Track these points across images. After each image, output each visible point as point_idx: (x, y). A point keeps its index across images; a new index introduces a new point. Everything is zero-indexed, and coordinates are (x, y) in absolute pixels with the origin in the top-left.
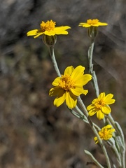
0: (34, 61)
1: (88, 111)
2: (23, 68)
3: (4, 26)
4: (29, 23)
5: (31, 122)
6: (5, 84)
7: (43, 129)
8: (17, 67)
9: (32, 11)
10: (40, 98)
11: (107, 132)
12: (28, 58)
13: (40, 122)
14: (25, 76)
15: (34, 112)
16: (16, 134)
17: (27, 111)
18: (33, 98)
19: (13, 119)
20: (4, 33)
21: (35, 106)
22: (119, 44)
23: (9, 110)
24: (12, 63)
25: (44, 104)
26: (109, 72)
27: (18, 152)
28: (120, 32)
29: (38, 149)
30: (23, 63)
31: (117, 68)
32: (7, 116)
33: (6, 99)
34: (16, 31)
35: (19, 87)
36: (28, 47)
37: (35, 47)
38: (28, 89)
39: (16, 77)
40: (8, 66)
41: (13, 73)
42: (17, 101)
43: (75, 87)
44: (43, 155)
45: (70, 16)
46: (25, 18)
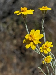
0: (15, 25)
1: (40, 50)
2: (10, 28)
3: (1, 10)
4: (12, 8)
5: (14, 53)
6: (3, 35)
7: (20, 55)
8: (8, 28)
9: (14, 3)
10: (18, 42)
11: (48, 59)
12: (13, 24)
13: (18, 52)
14: (11, 32)
15: (15, 48)
16: (8, 58)
17: (12, 48)
18: (15, 42)
19: (6, 51)
20: (2, 13)
21: (16, 45)
22: (53, 17)
23: (4, 47)
24: (5, 26)
25: (20, 44)
26: (49, 30)
27: (8, 66)
28: (53, 11)
29: (18, 64)
30: (10, 26)
31: (52, 28)
32: (4, 50)
33: (3, 42)
34: (7, 12)
35: (9, 37)
36: (12, 19)
37: (15, 19)
38: (13, 38)
39: (7, 32)
40: (4, 27)
41: (6, 31)
42: (8, 43)
43: (35, 40)
44: (20, 67)
45: (31, 5)
46: (11, 6)
